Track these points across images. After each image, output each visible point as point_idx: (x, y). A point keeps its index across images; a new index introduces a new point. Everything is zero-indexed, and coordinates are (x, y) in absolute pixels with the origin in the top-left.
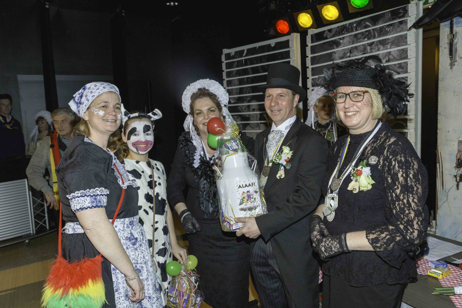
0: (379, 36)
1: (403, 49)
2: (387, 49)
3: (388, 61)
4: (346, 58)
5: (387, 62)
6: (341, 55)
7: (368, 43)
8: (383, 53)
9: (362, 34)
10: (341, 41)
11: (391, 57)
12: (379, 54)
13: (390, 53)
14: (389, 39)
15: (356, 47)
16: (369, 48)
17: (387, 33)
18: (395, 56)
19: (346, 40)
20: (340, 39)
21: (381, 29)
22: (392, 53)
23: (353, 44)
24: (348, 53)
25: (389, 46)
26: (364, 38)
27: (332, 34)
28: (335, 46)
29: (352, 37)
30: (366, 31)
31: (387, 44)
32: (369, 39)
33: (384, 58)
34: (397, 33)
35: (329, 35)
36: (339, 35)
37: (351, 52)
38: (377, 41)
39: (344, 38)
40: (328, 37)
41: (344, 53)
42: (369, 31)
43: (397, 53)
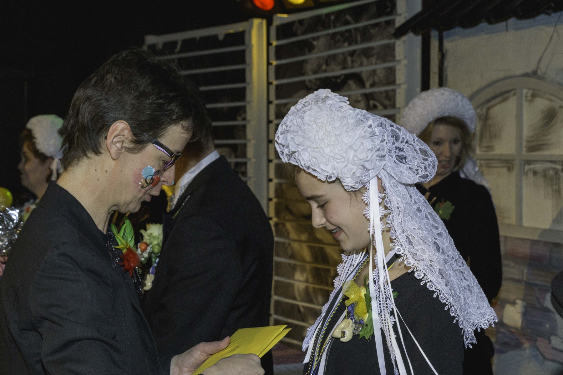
0: (363, 41)
2: (371, 64)
3: (373, 85)
7: (348, 52)
10: (315, 43)
12: (361, 72)
15: (334, 57)
16: (349, 59)
22: (378, 72)
25: (373, 60)
26: (344, 42)
32: (350, 44)
37: (327, 64)
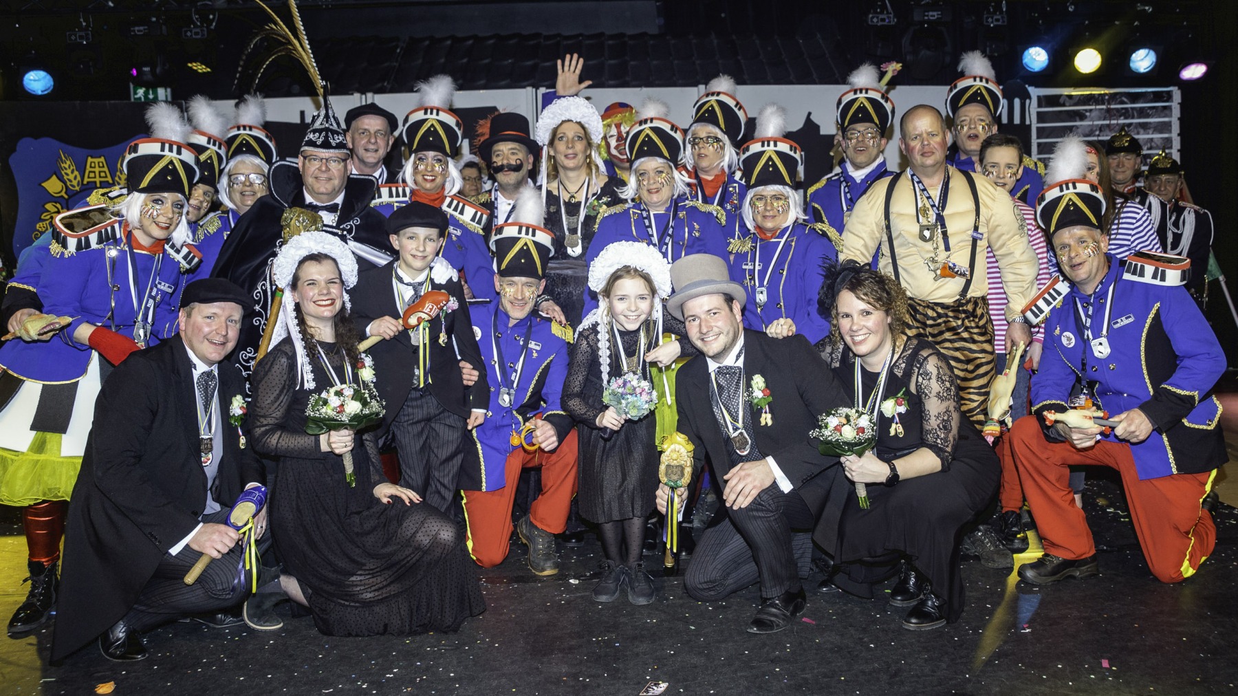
1: (1166, 138)
4: (1094, 136)
5: (1148, 149)
6: (1087, 131)
8: (1144, 139)
9: (1117, 110)
11: (1153, 144)
13: (1152, 140)
14: (1150, 123)
17: (1148, 116)
18: (1159, 143)
19: (1094, 114)
20: (1086, 111)
21: (1142, 109)
23: (1104, 120)
24: (1096, 130)
27: (1072, 102)
28: (1077, 118)
29: (1103, 111)
30: (1123, 109)
31: (1149, 129)
33: (1145, 144)
34: (1160, 117)
35: (1068, 102)
36: (1084, 105)
38: (1136, 123)
39: (1091, 111)
40: (1067, 104)
41: (1092, 130)
42: (1126, 109)
43: (1161, 141)
